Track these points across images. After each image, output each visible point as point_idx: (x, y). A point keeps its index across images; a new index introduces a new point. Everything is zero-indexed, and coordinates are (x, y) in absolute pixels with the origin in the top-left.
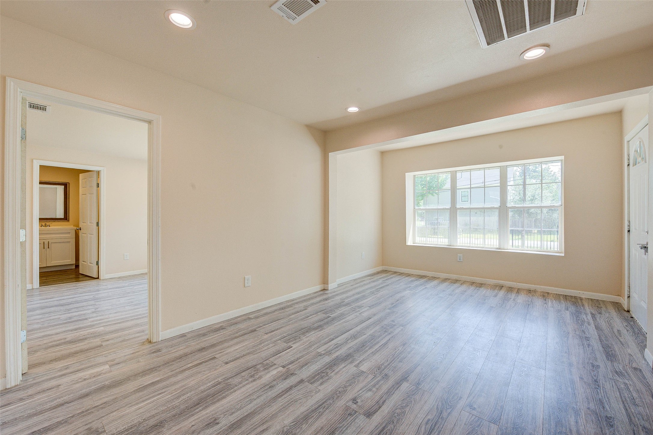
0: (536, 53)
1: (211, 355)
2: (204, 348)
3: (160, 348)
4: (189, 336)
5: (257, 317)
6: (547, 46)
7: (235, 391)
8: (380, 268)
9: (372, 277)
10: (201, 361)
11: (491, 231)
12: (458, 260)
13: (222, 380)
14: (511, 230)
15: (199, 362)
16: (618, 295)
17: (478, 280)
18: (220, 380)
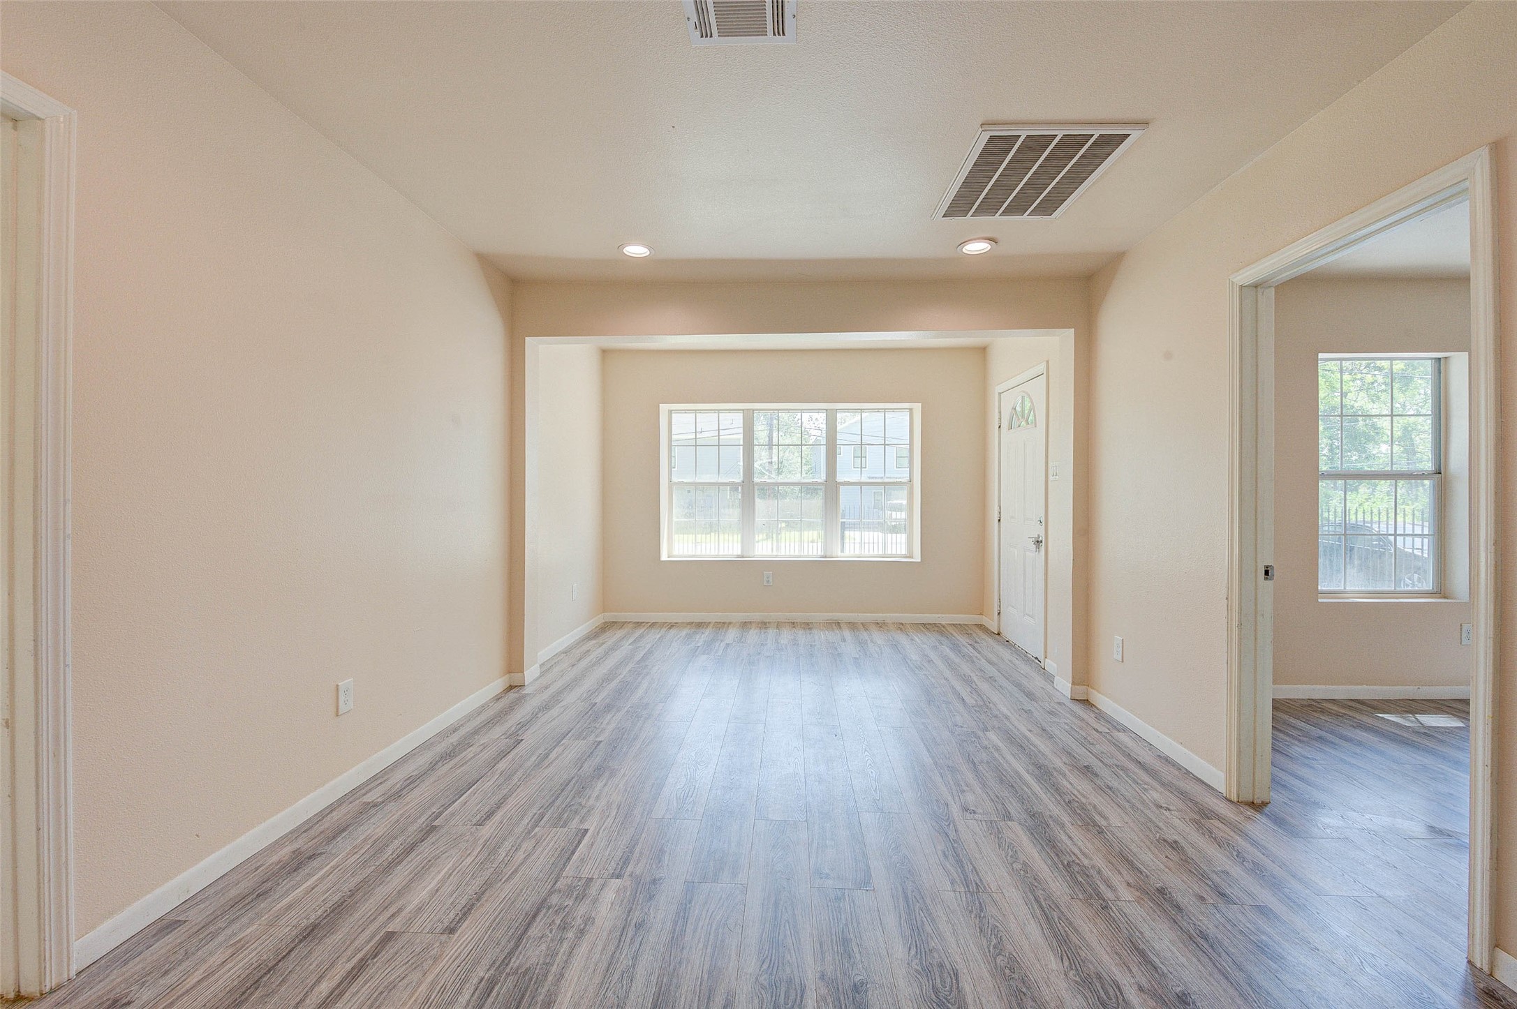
0: (977, 247)
1: (368, 932)
2: (314, 927)
3: (112, 996)
4: (196, 916)
5: (397, 795)
6: (992, 240)
7: (562, 975)
8: (599, 620)
9: (600, 640)
10: (355, 960)
11: (811, 526)
12: (765, 584)
13: (492, 972)
14: (842, 522)
15: (349, 966)
16: (981, 614)
17: (798, 616)
18: (482, 974)
